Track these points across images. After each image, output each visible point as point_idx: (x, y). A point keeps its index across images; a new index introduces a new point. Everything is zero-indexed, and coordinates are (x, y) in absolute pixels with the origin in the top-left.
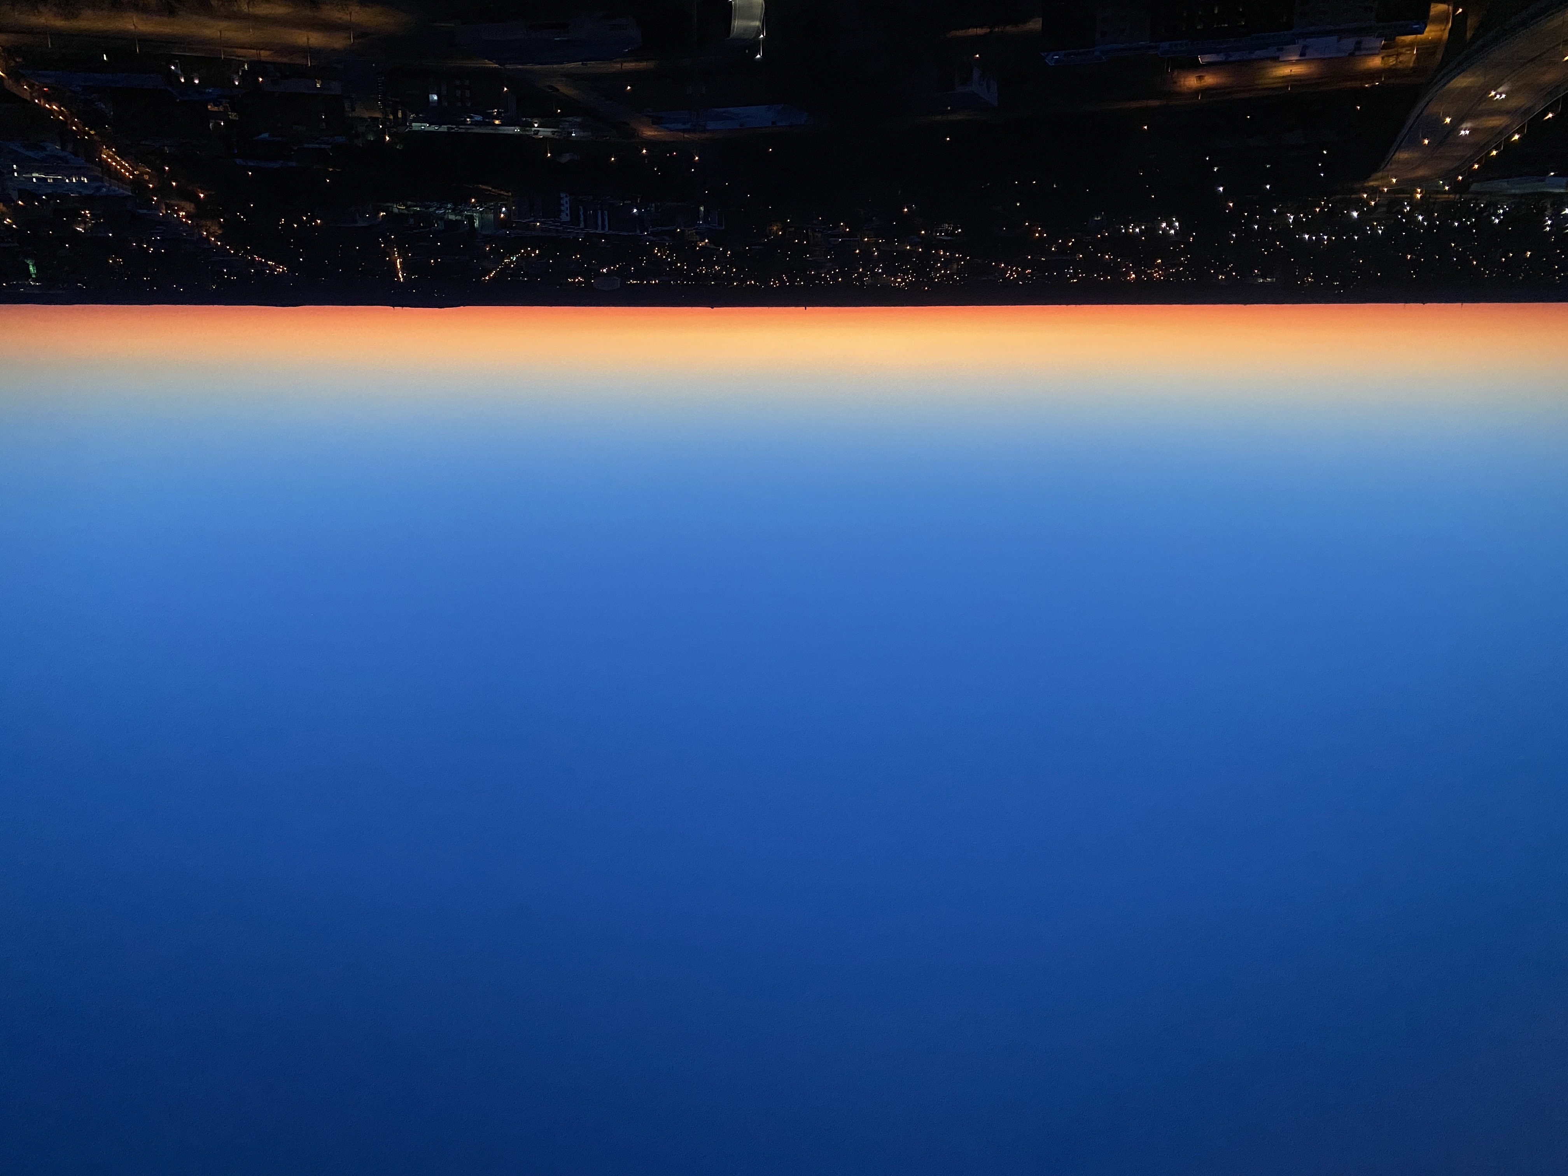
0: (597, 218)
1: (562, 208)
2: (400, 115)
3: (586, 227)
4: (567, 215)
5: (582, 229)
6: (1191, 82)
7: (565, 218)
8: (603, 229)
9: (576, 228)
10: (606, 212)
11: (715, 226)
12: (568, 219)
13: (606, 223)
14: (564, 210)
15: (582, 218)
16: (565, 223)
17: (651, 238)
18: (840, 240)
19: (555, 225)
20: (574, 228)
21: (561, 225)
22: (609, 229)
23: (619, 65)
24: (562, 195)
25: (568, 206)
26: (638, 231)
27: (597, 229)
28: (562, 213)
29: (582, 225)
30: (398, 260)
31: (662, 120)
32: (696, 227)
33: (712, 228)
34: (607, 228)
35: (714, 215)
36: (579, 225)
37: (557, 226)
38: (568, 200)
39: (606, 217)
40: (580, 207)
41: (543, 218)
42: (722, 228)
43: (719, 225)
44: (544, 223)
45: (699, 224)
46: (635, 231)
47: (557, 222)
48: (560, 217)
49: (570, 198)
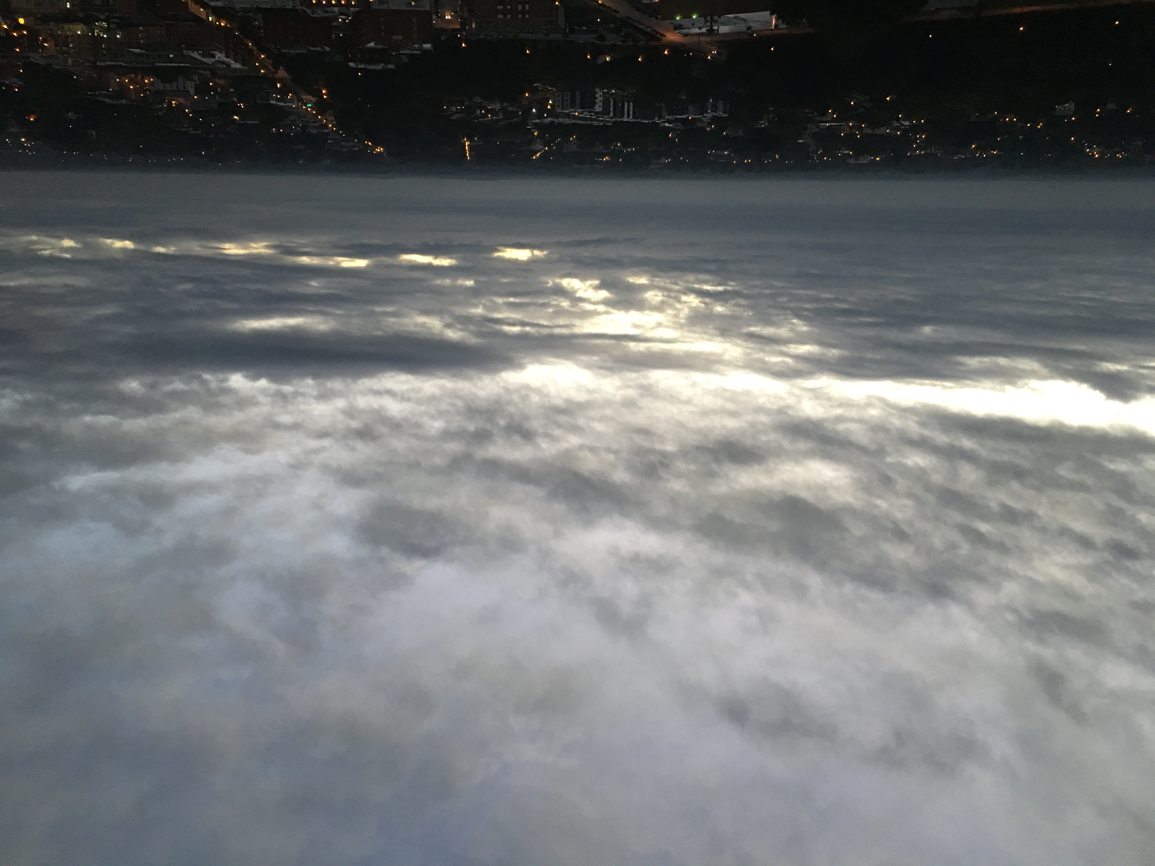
0: (624, 108)
1: (597, 101)
2: (474, 26)
3: (614, 116)
4: (600, 107)
5: (611, 118)
7: (598, 108)
8: (628, 117)
9: (606, 117)
10: (631, 104)
11: (721, 114)
12: (600, 109)
13: (631, 113)
14: (597, 103)
15: (612, 108)
16: (597, 113)
17: (667, 125)
19: (590, 115)
20: (605, 117)
21: (594, 115)
22: (633, 117)
24: (597, 90)
25: (601, 99)
26: (656, 119)
27: (623, 117)
28: (596, 105)
29: (611, 115)
30: (467, 144)
31: (682, 26)
32: (705, 115)
33: (718, 116)
34: (631, 117)
35: (720, 105)
36: (609, 115)
37: (591, 115)
38: (601, 94)
39: (631, 108)
40: (611, 100)
41: (581, 109)
42: (725, 115)
43: (724, 113)
44: (582, 113)
45: (707, 113)
46: (654, 119)
47: (591, 112)
48: (595, 108)
49: (604, 93)
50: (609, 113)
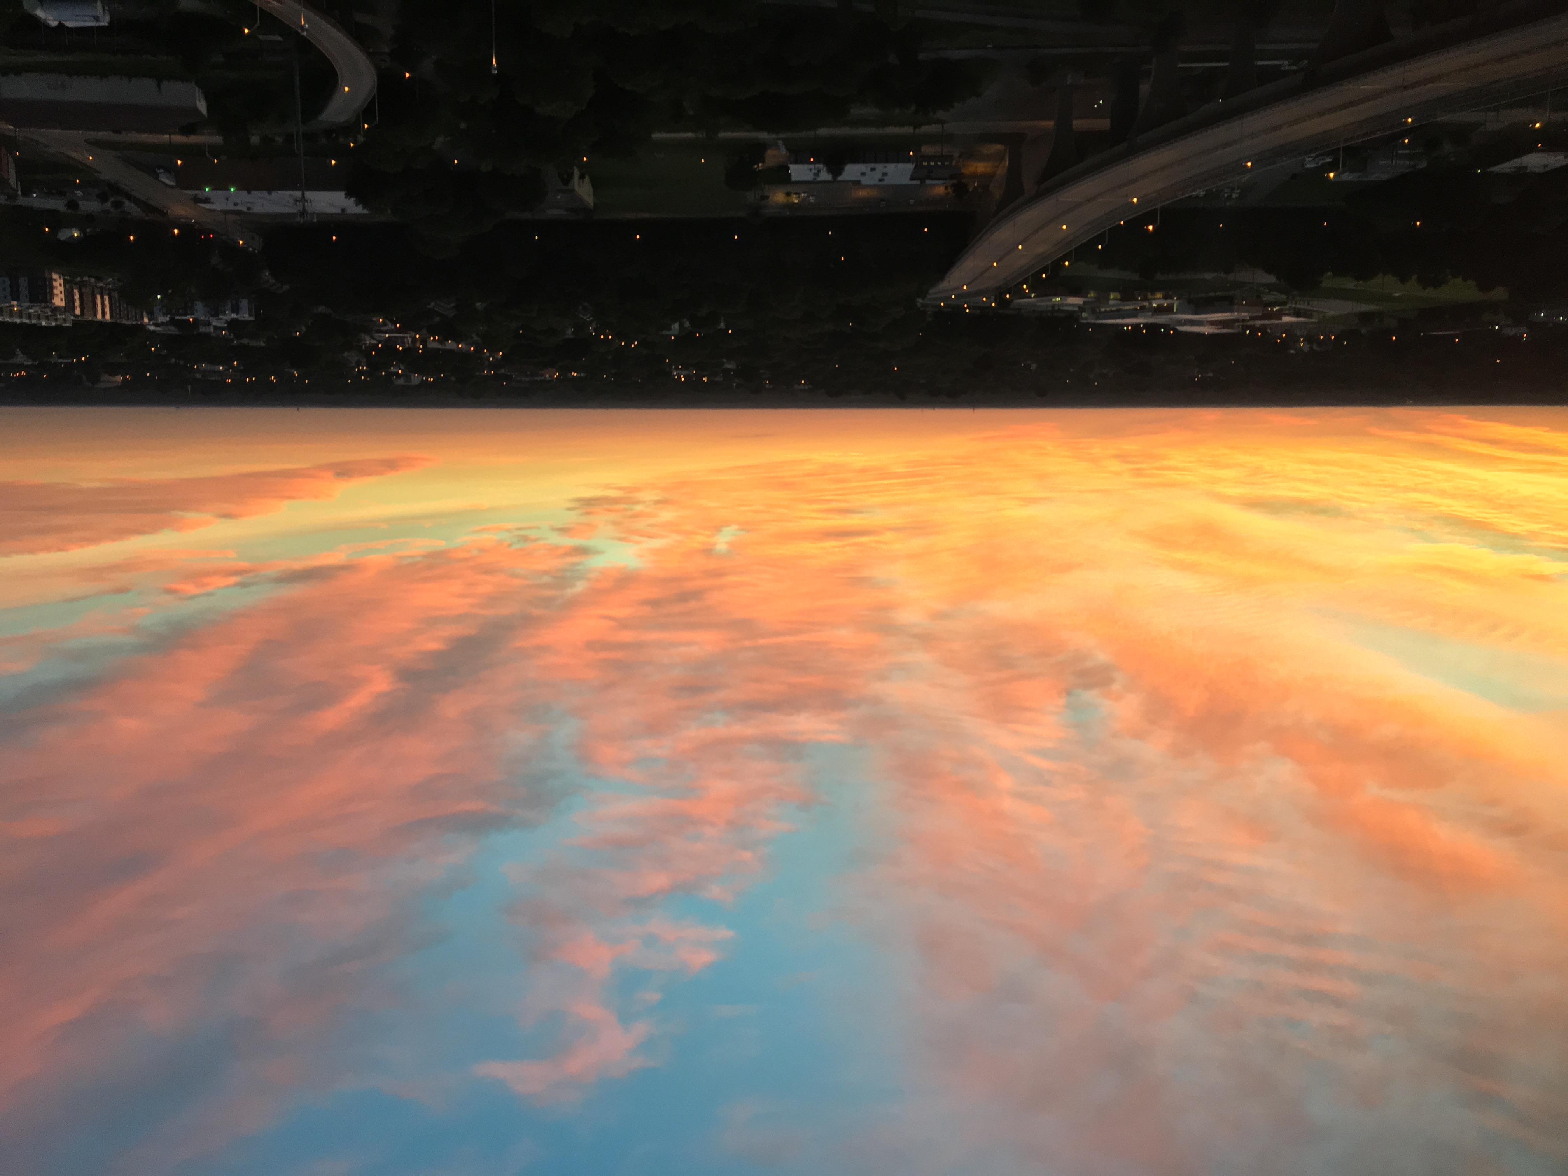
0: (96, 302)
1: (55, 291)
3: (82, 313)
4: (61, 300)
5: (78, 316)
6: (779, 197)
7: (59, 301)
8: (103, 315)
9: (68, 314)
10: (107, 298)
11: (244, 317)
12: (63, 304)
14: (57, 295)
15: (77, 303)
16: (57, 309)
18: (387, 336)
21: (51, 311)
22: (111, 316)
23: (168, 136)
24: (55, 276)
25: (62, 289)
26: (146, 320)
27: (95, 314)
28: (55, 298)
29: (78, 311)
31: (210, 199)
32: (221, 317)
33: (240, 319)
34: (108, 317)
35: (244, 303)
36: (74, 311)
37: (44, 312)
38: (62, 281)
39: (107, 303)
40: (76, 291)
41: (31, 301)
42: (252, 318)
43: (250, 315)
44: (28, 308)
45: (224, 313)
46: (143, 319)
47: (47, 307)
48: (53, 301)
49: (65, 280)
50: (74, 308)
